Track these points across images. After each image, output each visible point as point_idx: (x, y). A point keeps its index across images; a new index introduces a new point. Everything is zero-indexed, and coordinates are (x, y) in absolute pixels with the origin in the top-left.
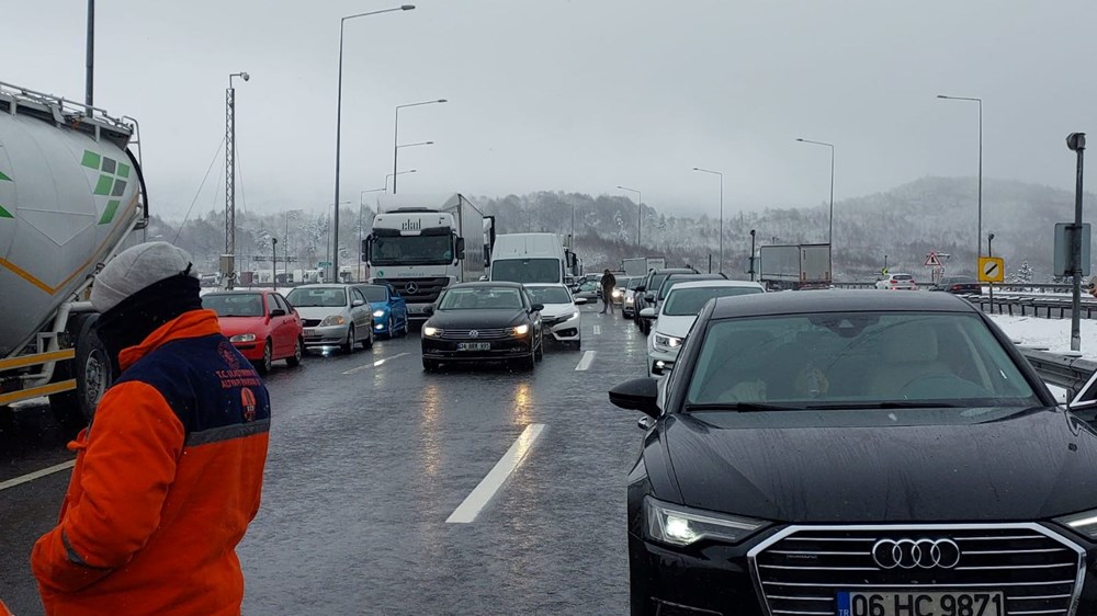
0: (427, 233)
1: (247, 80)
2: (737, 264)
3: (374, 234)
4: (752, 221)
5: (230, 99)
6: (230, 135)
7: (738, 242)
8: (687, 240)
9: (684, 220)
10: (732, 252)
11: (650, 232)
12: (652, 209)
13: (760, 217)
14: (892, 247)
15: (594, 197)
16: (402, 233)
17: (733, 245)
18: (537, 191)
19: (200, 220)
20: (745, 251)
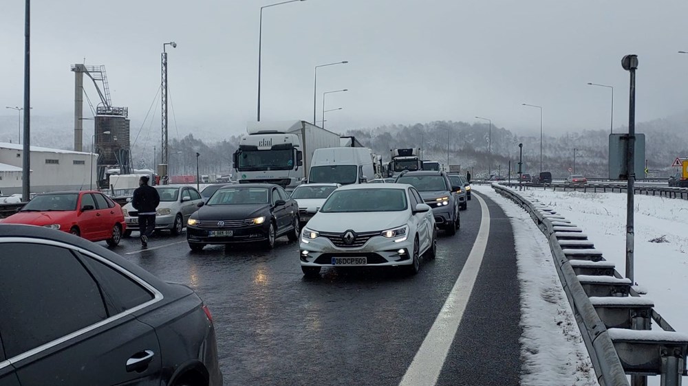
0: (276, 148)
1: (175, 47)
2: (562, 166)
3: (240, 149)
4: (575, 138)
5: (164, 60)
6: (164, 84)
7: (565, 152)
8: (531, 151)
9: (530, 138)
10: (560, 157)
11: (507, 146)
12: (509, 131)
13: (580, 135)
14: (668, 154)
15: (472, 124)
16: (259, 148)
17: (562, 154)
18: (434, 121)
19: (225, 142)
20: (569, 158)
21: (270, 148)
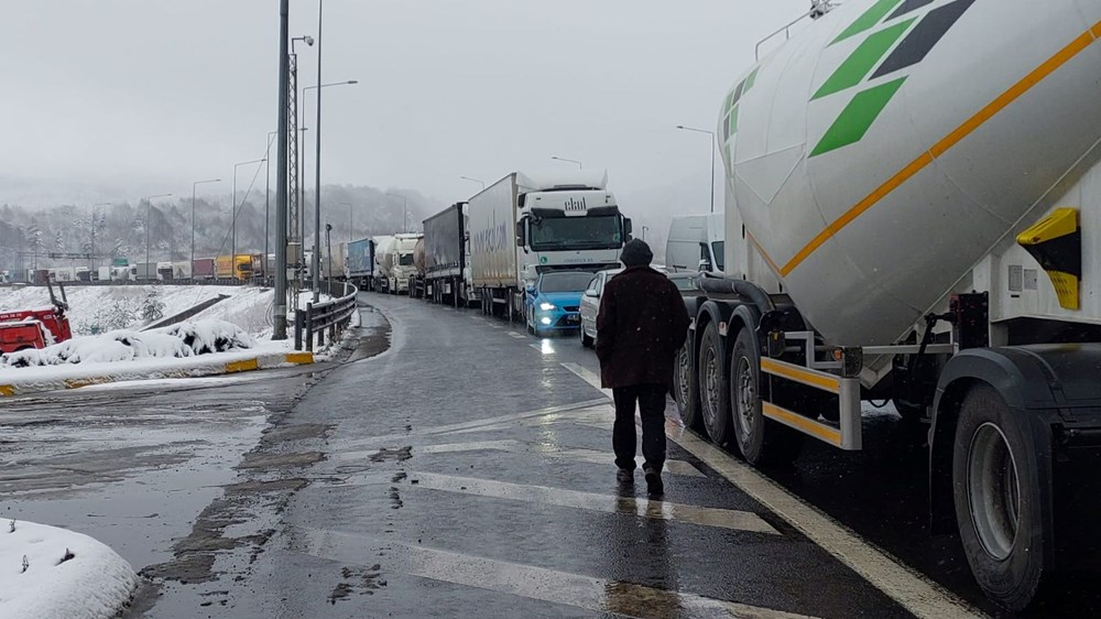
0: (594, 213)
1: (311, 44)
16: (567, 214)
21: (585, 213)
